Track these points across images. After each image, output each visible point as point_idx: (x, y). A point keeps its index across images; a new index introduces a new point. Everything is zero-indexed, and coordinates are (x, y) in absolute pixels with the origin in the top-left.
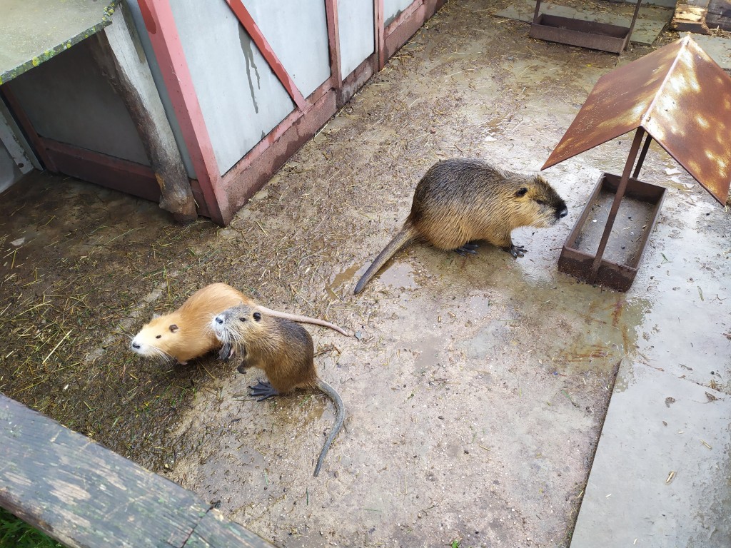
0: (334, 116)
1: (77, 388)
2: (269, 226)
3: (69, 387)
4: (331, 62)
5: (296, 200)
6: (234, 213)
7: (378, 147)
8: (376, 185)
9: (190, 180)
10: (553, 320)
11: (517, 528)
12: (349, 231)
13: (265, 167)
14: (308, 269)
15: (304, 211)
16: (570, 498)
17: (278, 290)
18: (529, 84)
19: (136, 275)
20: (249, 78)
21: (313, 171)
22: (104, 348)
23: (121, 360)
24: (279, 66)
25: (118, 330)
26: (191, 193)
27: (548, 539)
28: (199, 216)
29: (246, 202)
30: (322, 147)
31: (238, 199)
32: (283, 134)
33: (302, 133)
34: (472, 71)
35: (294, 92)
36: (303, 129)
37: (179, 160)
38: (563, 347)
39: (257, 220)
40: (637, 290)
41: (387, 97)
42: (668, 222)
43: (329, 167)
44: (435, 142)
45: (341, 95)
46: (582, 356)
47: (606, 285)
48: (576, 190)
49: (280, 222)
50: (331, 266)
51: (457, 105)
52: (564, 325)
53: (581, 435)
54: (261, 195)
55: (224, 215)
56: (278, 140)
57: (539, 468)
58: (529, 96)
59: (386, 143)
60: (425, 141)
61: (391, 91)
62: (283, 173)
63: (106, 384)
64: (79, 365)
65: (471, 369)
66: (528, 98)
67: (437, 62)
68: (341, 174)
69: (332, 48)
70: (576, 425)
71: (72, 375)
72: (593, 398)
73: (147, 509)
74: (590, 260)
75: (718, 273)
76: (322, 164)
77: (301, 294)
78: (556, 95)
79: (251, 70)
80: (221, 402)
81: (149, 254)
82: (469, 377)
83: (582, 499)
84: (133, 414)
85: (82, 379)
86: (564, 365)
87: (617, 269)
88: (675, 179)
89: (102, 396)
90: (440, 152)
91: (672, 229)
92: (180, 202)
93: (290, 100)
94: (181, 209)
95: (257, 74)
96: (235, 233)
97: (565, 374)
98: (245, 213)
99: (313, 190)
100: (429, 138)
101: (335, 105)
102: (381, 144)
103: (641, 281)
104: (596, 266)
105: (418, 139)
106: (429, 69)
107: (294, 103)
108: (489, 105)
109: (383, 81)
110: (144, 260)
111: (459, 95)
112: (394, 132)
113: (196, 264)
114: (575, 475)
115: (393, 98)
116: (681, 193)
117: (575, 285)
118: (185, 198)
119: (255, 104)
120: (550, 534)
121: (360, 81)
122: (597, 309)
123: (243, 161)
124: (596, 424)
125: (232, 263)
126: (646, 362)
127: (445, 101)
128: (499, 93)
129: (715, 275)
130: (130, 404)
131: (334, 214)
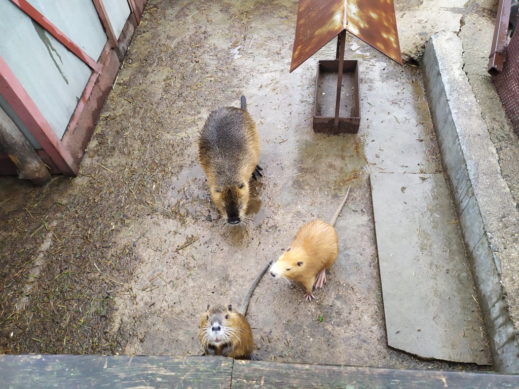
0: (120, 68)
1: (21, 331)
2: (110, 165)
3: (14, 334)
4: (105, 29)
5: (122, 140)
6: (79, 164)
7: (163, 83)
8: (174, 111)
9: (37, 150)
10: (323, 164)
11: (350, 294)
12: (171, 150)
13: (88, 122)
14: (154, 186)
15: (131, 146)
16: (372, 265)
17: (139, 208)
18: (247, 9)
19: (25, 235)
20: (54, 60)
21: (124, 115)
22: (28, 296)
23: (46, 299)
24: (71, 44)
25: (31, 279)
26: (41, 160)
27: (369, 293)
28: (53, 175)
29: (84, 153)
30: (122, 94)
31: (78, 153)
32: (91, 94)
33: (103, 88)
34: (205, 9)
35: (88, 60)
36: (103, 85)
37: (23, 139)
38: (335, 179)
39: (99, 163)
40: (362, 130)
41: (153, 44)
42: (364, 81)
43: (135, 108)
44: (201, 68)
45: (119, 52)
46: (348, 181)
47: (345, 132)
48: (304, 77)
49: (117, 159)
50: (170, 178)
51: (205, 37)
52: (331, 166)
53: (364, 227)
54: (93, 144)
55: (73, 168)
56: (89, 100)
57: (349, 255)
58: (250, 18)
59: (167, 78)
60: (194, 70)
61: (153, 38)
62: (102, 123)
63: (43, 319)
64: (13, 315)
65: (289, 213)
66: (250, 20)
67: (177, 8)
68: (146, 111)
69: (102, 18)
70: (360, 222)
71: (12, 324)
72: (362, 203)
73: (196, 379)
74: (332, 121)
75: (402, 104)
76: (128, 107)
77: (158, 205)
78: (267, 13)
79: (53, 53)
80: (135, 297)
81: (26, 216)
82: (289, 218)
83: (378, 263)
84: (75, 331)
85: (22, 324)
86: (340, 190)
87: (349, 121)
88: (358, 52)
89: (45, 329)
90: (208, 75)
91: (367, 85)
92: (35, 169)
93: (86, 67)
94: (37, 175)
95: (58, 55)
96: (86, 179)
97: (343, 195)
98: (87, 161)
99: (131, 128)
100: (196, 67)
101: (118, 60)
102: (164, 81)
103: (363, 124)
104: (336, 122)
105: (189, 69)
106: (174, 15)
107: (91, 68)
108: (227, 32)
109: (144, 32)
110: (25, 221)
111: (203, 29)
112: (169, 69)
113: (67, 210)
114: (370, 250)
115: (158, 43)
116: (365, 60)
117: (327, 138)
118: (38, 165)
119: (64, 78)
120: (369, 289)
121: (129, 36)
122: (345, 149)
123: (71, 124)
124: (370, 218)
125: (96, 201)
126: (382, 171)
127: (196, 36)
128: (229, 21)
129: (400, 106)
130: (69, 325)
131: (154, 142)
